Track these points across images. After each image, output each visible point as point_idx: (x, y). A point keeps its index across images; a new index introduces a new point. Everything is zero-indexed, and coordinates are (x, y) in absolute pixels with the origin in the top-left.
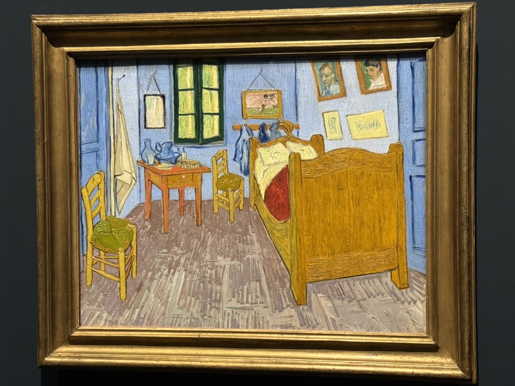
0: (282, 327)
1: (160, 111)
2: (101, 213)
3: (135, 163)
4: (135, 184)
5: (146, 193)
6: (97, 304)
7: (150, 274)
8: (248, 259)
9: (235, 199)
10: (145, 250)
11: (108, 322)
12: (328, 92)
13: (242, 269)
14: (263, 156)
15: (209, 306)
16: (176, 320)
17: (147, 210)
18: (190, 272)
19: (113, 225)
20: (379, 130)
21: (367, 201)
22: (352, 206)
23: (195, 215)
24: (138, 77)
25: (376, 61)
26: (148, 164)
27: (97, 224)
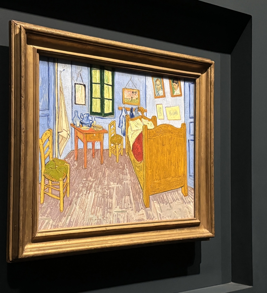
0: (139, 220)
1: (83, 94)
2: (50, 156)
3: (70, 125)
4: (69, 139)
5: (75, 144)
6: (46, 215)
7: (76, 194)
8: (125, 183)
9: (119, 149)
10: (74, 179)
11: (53, 226)
12: (159, 94)
13: (122, 189)
14: (131, 125)
15: (106, 211)
16: (90, 222)
17: (76, 155)
18: (97, 192)
19: (57, 164)
20: (177, 116)
21: (173, 152)
22: (167, 154)
23: (100, 158)
24: (72, 72)
25: (177, 81)
26: (76, 126)
27: (47, 163)
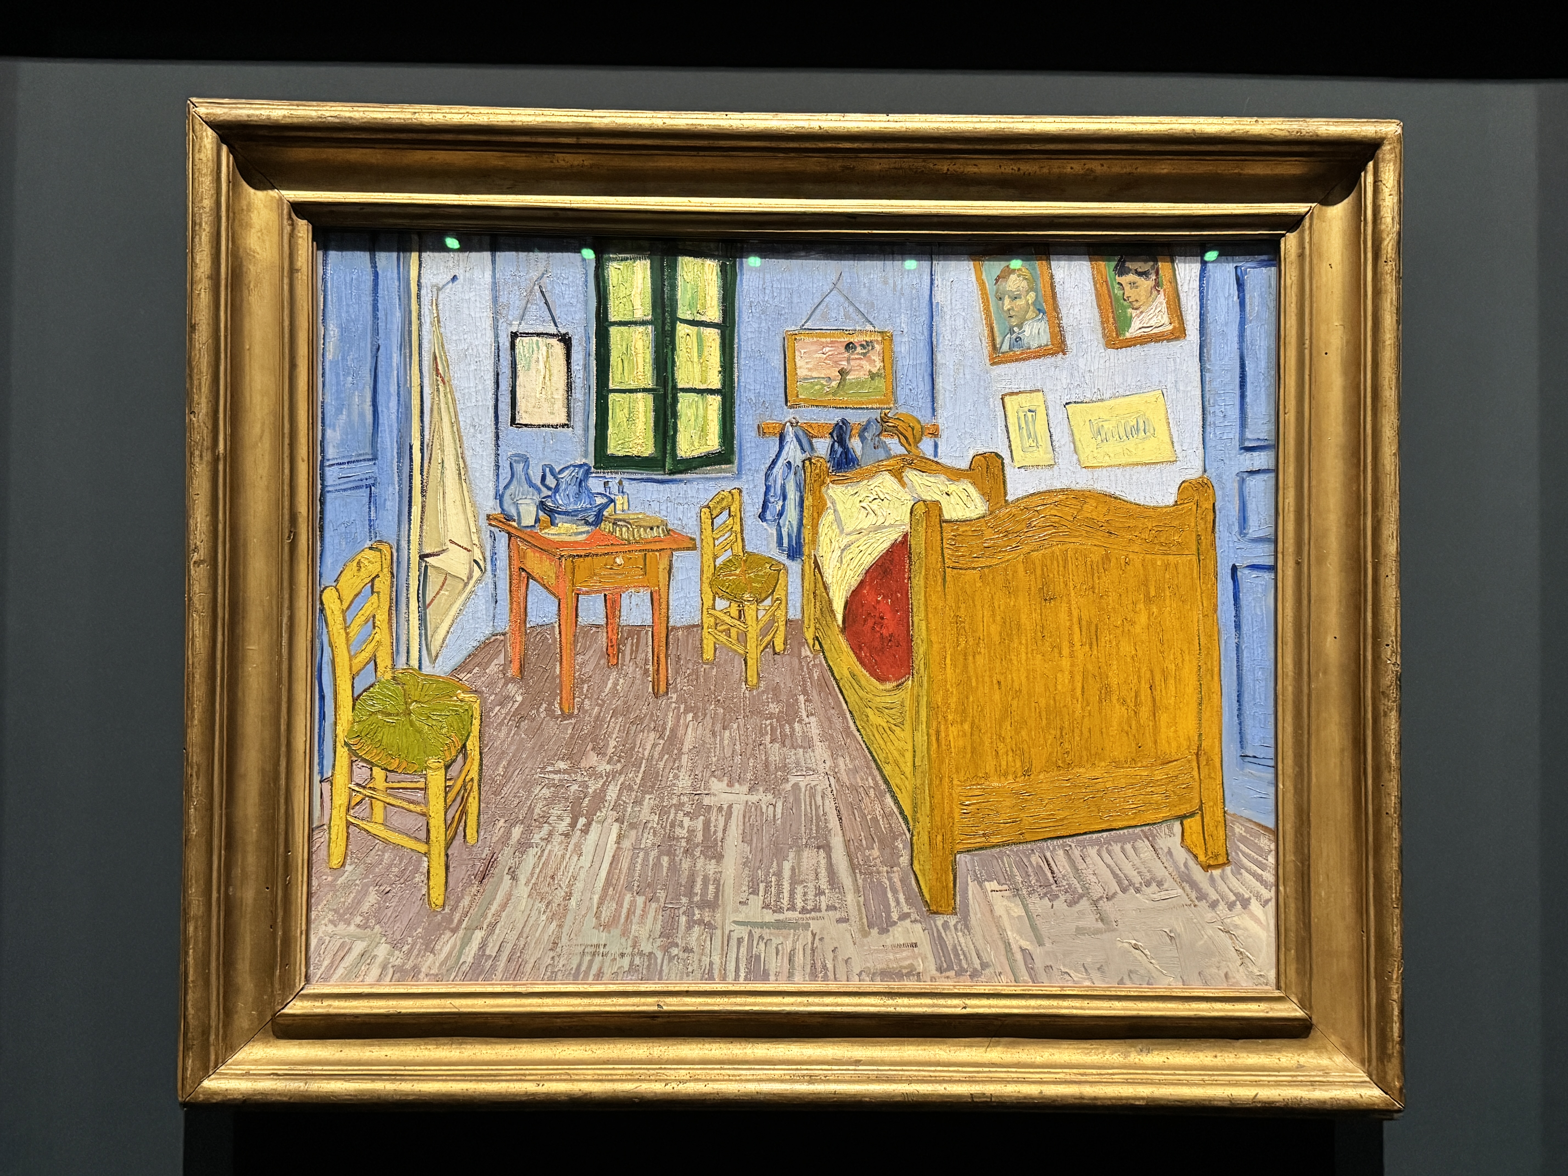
0: (885, 974)
1: (554, 379)
2: (378, 660)
3: (483, 522)
4: (479, 580)
5: (511, 603)
6: (358, 919)
7: (517, 832)
8: (796, 786)
9: (761, 624)
10: (504, 763)
11: (391, 971)
12: (1019, 339)
13: (779, 816)
14: (839, 507)
15: (683, 919)
16: (591, 962)
17: (514, 651)
18: (633, 826)
19: (415, 694)
20: (1151, 443)
21: (1119, 631)
22: (1078, 645)
23: (650, 667)
24: (494, 284)
25: (1146, 261)
26: (519, 523)
27: (365, 691)
